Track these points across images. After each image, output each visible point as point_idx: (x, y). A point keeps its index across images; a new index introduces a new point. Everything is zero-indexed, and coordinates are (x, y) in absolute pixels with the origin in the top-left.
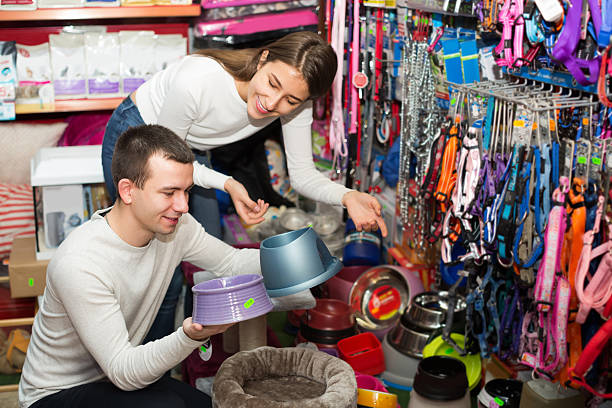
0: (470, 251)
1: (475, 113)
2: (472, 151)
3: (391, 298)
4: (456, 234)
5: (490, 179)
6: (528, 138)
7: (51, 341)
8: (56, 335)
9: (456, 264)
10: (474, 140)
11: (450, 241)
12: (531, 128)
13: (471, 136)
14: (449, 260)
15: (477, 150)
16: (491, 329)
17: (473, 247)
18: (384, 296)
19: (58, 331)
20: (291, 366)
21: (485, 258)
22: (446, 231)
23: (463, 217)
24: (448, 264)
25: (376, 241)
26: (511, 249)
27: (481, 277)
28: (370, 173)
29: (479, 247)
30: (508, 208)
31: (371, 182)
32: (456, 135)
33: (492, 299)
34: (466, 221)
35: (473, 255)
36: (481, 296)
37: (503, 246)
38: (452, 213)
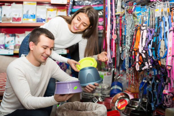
0: (145, 66)
1: (145, 19)
2: (144, 31)
3: (124, 103)
4: (141, 62)
5: (150, 37)
6: (160, 14)
8: (8, 94)
9: (141, 70)
10: (145, 27)
12: (161, 11)
13: (143, 26)
14: (139, 69)
15: (146, 30)
16: (155, 99)
17: (146, 63)
18: (122, 102)
19: (9, 93)
20: (85, 108)
21: (150, 67)
22: (137, 60)
23: (142, 52)
24: (138, 71)
25: (121, 89)
26: (157, 53)
27: (151, 81)
28: (119, 71)
29: (148, 63)
30: (155, 38)
31: (119, 73)
32: (139, 29)
33: (155, 89)
34: (143, 54)
35: (146, 67)
36: (151, 86)
37: (154, 51)
38: (139, 52)
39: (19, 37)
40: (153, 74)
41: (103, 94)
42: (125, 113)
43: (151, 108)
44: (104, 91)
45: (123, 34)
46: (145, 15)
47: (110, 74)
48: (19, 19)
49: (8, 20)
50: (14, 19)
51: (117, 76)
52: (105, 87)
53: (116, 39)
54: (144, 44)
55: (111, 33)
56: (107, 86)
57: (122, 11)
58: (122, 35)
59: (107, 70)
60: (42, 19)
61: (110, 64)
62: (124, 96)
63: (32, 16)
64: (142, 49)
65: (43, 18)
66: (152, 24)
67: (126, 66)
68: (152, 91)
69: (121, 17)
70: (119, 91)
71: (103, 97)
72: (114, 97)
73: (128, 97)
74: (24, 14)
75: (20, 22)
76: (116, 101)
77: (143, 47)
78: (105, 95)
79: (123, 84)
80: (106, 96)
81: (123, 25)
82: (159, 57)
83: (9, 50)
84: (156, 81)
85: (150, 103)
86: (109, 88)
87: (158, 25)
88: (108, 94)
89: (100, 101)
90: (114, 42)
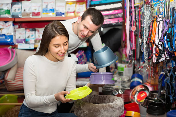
1: (161, 10)
2: (160, 22)
3: (144, 95)
4: (158, 54)
5: (166, 28)
10: (161, 18)
11: (156, 56)
13: (160, 18)
14: (155, 61)
15: (162, 21)
16: (173, 91)
17: (163, 55)
18: (142, 94)
21: (167, 58)
22: (154, 52)
23: (158, 44)
24: (155, 63)
25: (141, 81)
26: (172, 45)
27: (169, 73)
28: (139, 63)
29: (165, 55)
30: (170, 29)
31: (140, 65)
32: (156, 20)
33: (173, 81)
34: (160, 46)
35: (163, 59)
36: (169, 78)
37: (169, 43)
38: (155, 44)
39: (39, 31)
40: (171, 66)
41: (123, 87)
42: (144, 105)
43: (170, 100)
44: (124, 84)
45: (142, 25)
46: (161, 6)
47: (131, 67)
48: (38, 14)
49: (28, 14)
50: (34, 14)
51: (137, 68)
52: (126, 80)
53: (135, 31)
54: (160, 36)
55: (131, 25)
56: (127, 79)
57: (141, 3)
58: (141, 27)
59: (127, 62)
60: (61, 13)
61: (130, 56)
62: (143, 88)
63: (51, 10)
64: (159, 41)
65: (63, 12)
66: (168, 15)
67: (145, 58)
68: (171, 83)
69: (140, 8)
70: (139, 83)
71: (124, 89)
72: (133, 89)
73: (147, 89)
74: (43, 8)
75: (40, 17)
76: (136, 93)
77: (159, 38)
78: (126, 87)
79: (143, 76)
80: (126, 88)
81: (142, 17)
82: (174, 49)
83: (30, 45)
84: (174, 73)
85: (169, 96)
86: (129, 81)
87: (173, 17)
88: (129, 87)
89: (120, 93)
90: (133, 34)
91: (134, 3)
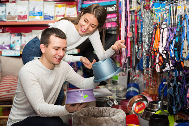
0: (166, 67)
2: (164, 29)
3: (142, 106)
4: (161, 63)
5: (171, 36)
6: (183, 11)
7: (18, 102)
8: (20, 99)
10: (165, 25)
11: (159, 65)
12: (184, 8)
14: (159, 71)
15: (166, 28)
16: (177, 102)
17: (167, 65)
18: (140, 105)
19: (21, 98)
21: (172, 68)
22: (157, 61)
23: (163, 53)
24: (158, 73)
25: (138, 91)
26: (180, 54)
27: (172, 83)
28: (135, 71)
29: (169, 64)
30: (177, 38)
32: (159, 27)
33: (176, 91)
34: (164, 55)
35: (168, 68)
36: (172, 89)
37: (177, 52)
38: (159, 52)
39: (25, 36)
40: (174, 76)
41: (118, 97)
42: (143, 117)
43: (173, 112)
44: (119, 94)
45: (139, 31)
46: (165, 12)
47: (126, 75)
48: (25, 17)
49: (13, 18)
50: (20, 17)
51: (133, 76)
52: (121, 89)
53: (132, 37)
54: (164, 44)
55: (126, 31)
56: (122, 88)
57: (138, 7)
58: (138, 33)
59: (123, 71)
60: (49, 16)
61: (125, 64)
62: (142, 99)
63: (39, 13)
64: (163, 50)
65: (51, 16)
66: (174, 22)
67: (144, 67)
68: (174, 93)
69: (136, 13)
70: (136, 93)
71: (119, 99)
72: (131, 100)
73: (145, 99)
74: (30, 11)
75: (27, 20)
76: (133, 104)
77: (164, 47)
78: (121, 97)
79: (140, 85)
80: (122, 99)
81: (139, 22)
82: (182, 58)
84: (177, 83)
85: (172, 107)
86: (124, 90)
87: (181, 24)
88: (124, 97)
89: (116, 104)
90: (129, 40)
91: (131, 8)
